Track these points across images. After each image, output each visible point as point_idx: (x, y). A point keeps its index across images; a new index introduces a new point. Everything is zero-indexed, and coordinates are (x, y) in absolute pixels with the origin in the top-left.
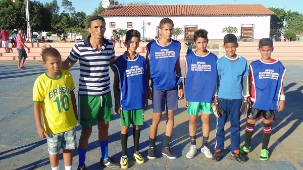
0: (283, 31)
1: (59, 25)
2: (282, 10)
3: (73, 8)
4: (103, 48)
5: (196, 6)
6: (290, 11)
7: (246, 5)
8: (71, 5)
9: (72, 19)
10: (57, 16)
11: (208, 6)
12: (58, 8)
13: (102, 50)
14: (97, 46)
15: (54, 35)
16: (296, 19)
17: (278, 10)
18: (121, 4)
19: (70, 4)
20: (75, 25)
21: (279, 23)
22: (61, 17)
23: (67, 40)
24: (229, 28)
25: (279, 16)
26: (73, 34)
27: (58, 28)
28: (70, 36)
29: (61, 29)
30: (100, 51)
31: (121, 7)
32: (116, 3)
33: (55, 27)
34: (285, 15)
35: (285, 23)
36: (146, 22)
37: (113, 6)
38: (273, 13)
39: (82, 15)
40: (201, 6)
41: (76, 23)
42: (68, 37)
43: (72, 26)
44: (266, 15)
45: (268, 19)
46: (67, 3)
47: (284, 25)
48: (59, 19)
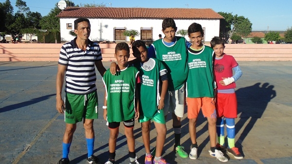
0: (231, 34)
1: (13, 25)
2: (230, 14)
3: (28, 9)
4: (88, 48)
5: (151, 9)
6: (237, 15)
7: (197, 9)
8: (26, 5)
9: (26, 19)
10: (10, 16)
11: (162, 10)
12: (12, 8)
13: (87, 51)
14: (83, 47)
15: (8, 36)
16: (243, 23)
17: (226, 14)
18: (78, 6)
19: (24, 4)
20: (30, 25)
21: (227, 27)
22: (15, 17)
23: (22, 41)
24: (183, 30)
25: (227, 20)
26: (30, 35)
27: (12, 28)
28: (25, 37)
29: (16, 30)
30: (86, 52)
31: (78, 9)
32: (73, 4)
33: (9, 28)
34: (232, 19)
35: (232, 26)
36: (103, 25)
37: (70, 7)
38: (222, 17)
39: (37, 15)
40: (155, 9)
41: (31, 24)
42: (23, 38)
43: (27, 27)
44: (216, 19)
45: (217, 23)
46: (21, 3)
47: (232, 28)
48: (13, 19)
